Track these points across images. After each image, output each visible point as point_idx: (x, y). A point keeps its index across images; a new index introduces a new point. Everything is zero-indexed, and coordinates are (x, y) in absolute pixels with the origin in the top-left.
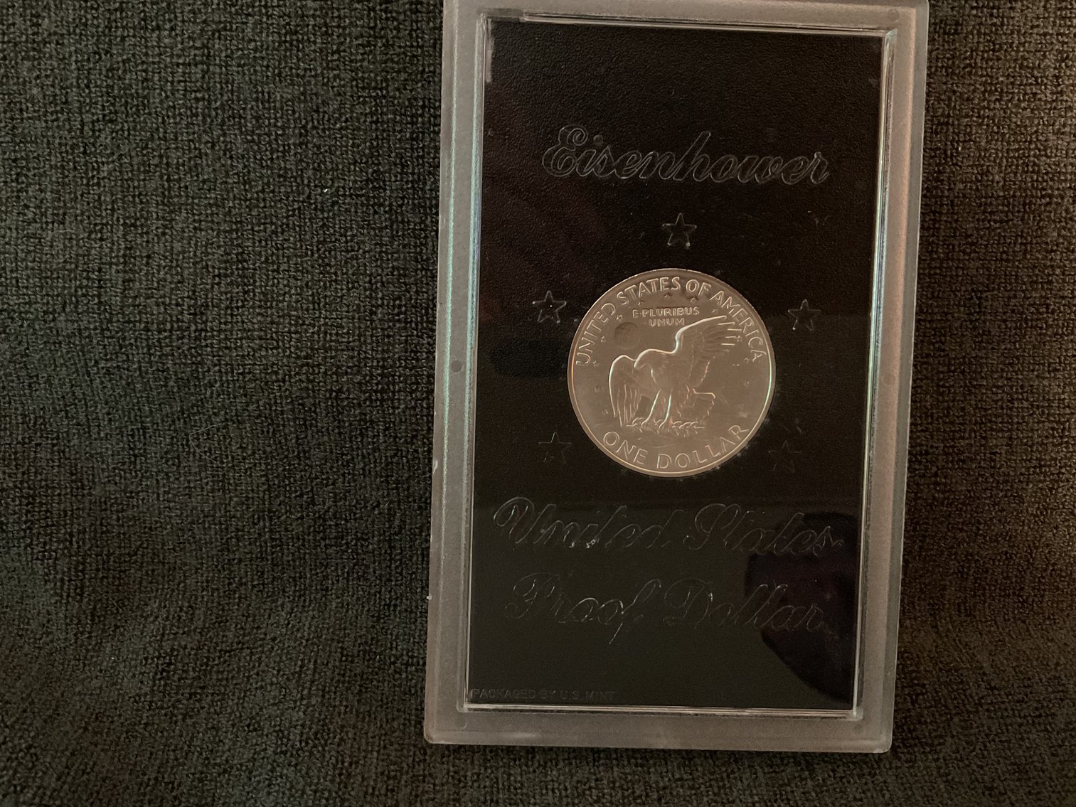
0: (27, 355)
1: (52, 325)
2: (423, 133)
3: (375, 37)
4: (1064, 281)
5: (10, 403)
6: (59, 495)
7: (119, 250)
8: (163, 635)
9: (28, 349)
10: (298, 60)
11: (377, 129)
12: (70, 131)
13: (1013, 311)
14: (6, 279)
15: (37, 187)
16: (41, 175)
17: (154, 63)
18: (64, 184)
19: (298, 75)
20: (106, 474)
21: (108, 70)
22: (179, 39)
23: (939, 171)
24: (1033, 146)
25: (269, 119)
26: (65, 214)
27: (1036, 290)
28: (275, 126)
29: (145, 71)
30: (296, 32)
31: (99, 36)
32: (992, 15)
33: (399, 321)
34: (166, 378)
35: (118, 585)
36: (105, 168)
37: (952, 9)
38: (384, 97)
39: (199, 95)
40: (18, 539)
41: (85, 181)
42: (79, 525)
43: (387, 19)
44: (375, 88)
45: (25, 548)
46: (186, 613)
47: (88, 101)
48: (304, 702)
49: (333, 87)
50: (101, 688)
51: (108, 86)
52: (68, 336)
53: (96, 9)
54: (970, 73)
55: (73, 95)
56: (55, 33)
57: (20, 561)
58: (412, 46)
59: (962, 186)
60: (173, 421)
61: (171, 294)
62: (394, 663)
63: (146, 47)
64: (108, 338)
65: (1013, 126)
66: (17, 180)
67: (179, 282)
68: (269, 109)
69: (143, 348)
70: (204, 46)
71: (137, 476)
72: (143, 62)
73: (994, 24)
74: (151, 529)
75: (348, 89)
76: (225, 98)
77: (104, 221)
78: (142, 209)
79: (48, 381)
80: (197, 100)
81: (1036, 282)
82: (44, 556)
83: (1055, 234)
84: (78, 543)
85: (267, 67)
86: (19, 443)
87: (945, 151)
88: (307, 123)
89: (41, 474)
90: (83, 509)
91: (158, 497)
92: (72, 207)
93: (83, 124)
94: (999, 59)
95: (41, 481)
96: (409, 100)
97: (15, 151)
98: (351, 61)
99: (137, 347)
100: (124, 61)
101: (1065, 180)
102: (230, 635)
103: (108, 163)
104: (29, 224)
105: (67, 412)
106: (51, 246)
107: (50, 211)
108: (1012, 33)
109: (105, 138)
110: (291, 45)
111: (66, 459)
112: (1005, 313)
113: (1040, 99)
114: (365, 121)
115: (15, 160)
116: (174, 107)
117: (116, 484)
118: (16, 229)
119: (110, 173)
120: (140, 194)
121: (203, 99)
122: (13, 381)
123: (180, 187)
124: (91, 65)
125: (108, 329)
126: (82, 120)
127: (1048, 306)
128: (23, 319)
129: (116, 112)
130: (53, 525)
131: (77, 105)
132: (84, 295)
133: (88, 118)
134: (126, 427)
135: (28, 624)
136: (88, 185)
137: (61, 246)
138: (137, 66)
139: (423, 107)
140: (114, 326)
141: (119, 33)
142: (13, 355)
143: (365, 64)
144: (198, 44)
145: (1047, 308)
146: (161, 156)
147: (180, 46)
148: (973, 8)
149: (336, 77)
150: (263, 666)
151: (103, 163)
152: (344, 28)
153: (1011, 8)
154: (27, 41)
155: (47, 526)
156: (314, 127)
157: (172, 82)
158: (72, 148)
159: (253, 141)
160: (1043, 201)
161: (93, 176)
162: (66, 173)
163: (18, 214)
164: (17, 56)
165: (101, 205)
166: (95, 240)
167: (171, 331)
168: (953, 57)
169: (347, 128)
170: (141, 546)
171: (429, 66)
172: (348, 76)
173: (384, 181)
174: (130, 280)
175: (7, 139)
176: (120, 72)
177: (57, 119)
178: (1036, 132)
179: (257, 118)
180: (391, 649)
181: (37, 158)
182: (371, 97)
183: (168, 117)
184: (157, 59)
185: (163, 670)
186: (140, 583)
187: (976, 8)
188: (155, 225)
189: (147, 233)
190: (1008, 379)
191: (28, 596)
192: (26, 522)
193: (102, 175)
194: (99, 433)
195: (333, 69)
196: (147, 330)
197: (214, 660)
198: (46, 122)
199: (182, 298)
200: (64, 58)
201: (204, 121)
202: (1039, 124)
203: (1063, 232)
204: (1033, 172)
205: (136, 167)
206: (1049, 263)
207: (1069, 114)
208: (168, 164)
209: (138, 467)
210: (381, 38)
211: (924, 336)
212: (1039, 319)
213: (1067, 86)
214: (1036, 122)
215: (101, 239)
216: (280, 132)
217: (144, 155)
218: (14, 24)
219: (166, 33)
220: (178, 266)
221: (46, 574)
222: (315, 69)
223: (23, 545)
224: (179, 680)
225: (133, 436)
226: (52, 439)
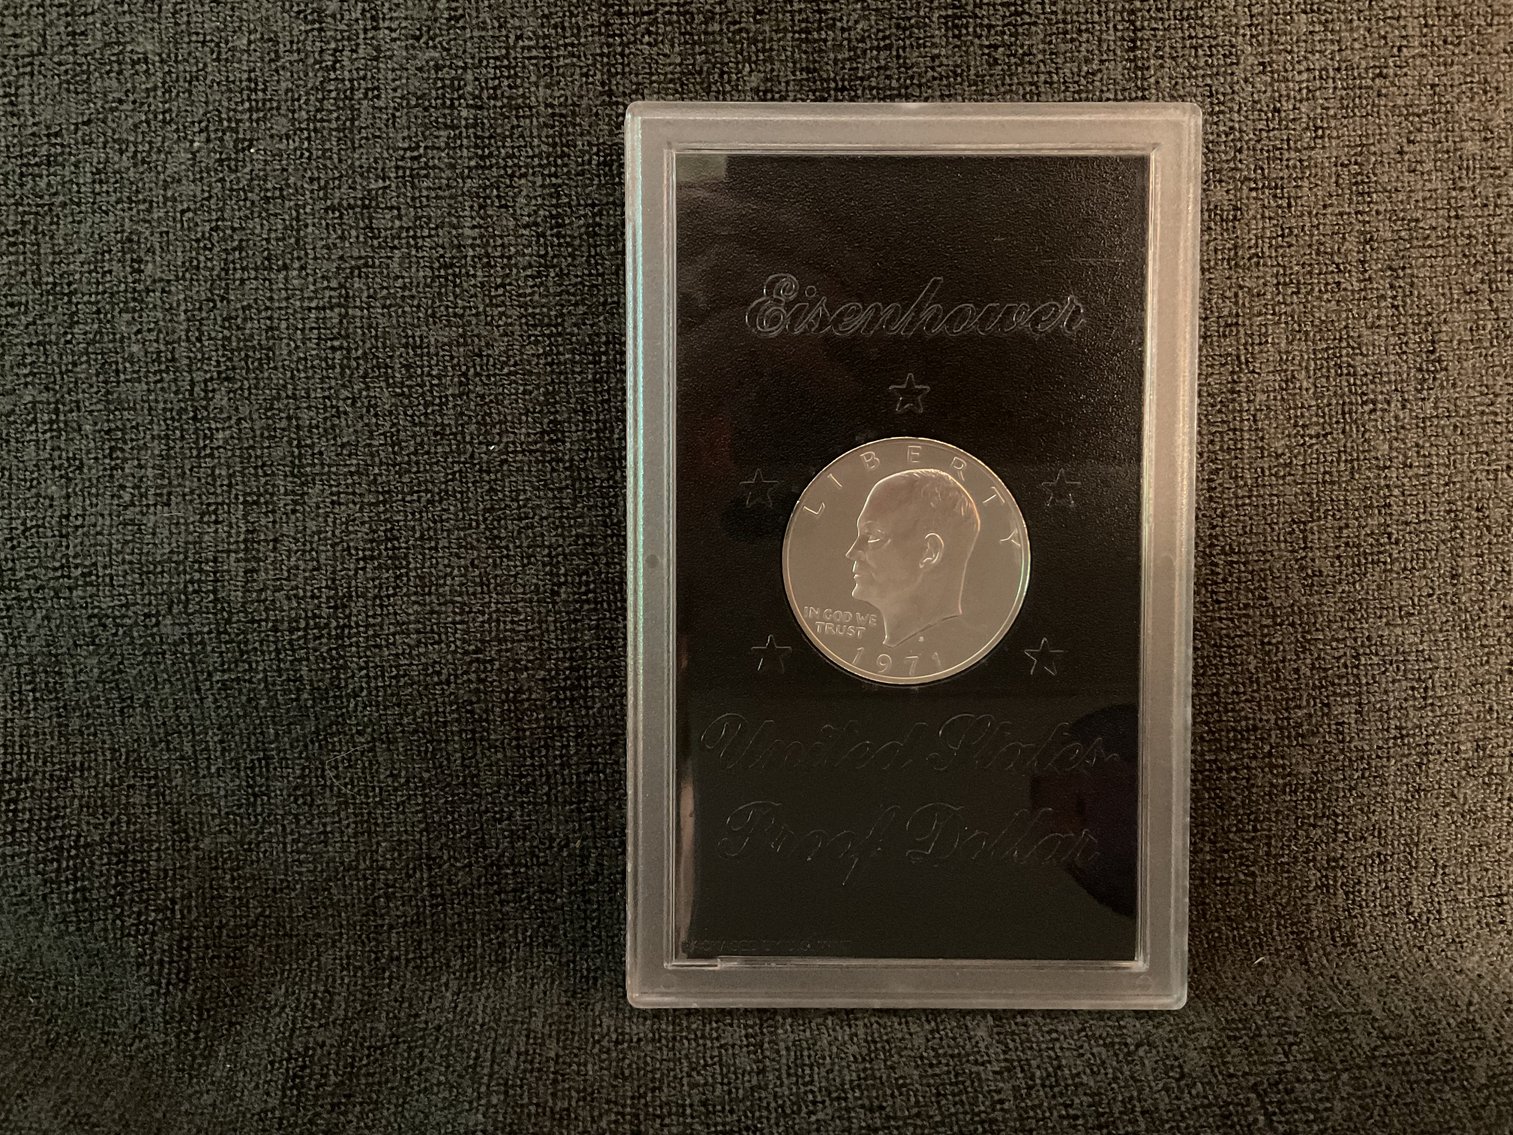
0: (121, 672)
1: (155, 630)
2: (608, 373)
3: (546, 266)
4: (1405, 503)
5: (95, 735)
6: (158, 849)
7: (238, 534)
8: (293, 1030)
9: (122, 663)
10: (456, 297)
11: (552, 372)
12: (176, 393)
13: (1347, 544)
14: (98, 576)
15: (136, 463)
16: (140, 449)
17: (280, 308)
18: (168, 457)
19: (455, 315)
20: (217, 821)
21: (224, 320)
22: (311, 279)
23: (1234, 382)
24: (1344, 344)
25: (422, 367)
26: (170, 494)
27: (1372, 516)
28: (429, 374)
29: (270, 318)
30: (452, 265)
31: (213, 281)
32: (1275, 196)
33: (588, 601)
34: (298, 690)
35: (233, 967)
36: (220, 435)
37: (1227, 192)
38: (559, 334)
39: (336, 343)
40: (105, 909)
41: (195, 453)
42: (183, 887)
43: (560, 245)
44: (549, 325)
45: (114, 921)
46: (322, 1000)
47: (199, 356)
48: (483, 1102)
49: (498, 326)
50: (214, 1105)
51: (225, 338)
52: (175, 644)
53: (210, 250)
54: (1258, 264)
55: (182, 350)
56: (161, 280)
57: (106, 939)
58: (590, 275)
59: (1264, 397)
60: (306, 746)
61: (305, 584)
62: (599, 1041)
63: (271, 290)
64: (226, 643)
65: (1317, 322)
66: (110, 455)
67: (315, 569)
68: (422, 356)
69: (270, 653)
70: (341, 286)
71: (257, 821)
72: (267, 308)
73: (1279, 206)
74: (274, 890)
75: (517, 327)
76: (368, 345)
77: (220, 499)
78: (266, 483)
79: (146, 704)
80: (333, 349)
81: (1371, 506)
82: (138, 931)
83: (1387, 447)
84: (181, 911)
85: (418, 306)
86: (106, 785)
87: (1238, 357)
88: (468, 369)
89: (135, 824)
90: (188, 868)
91: (285, 847)
92: (179, 485)
93: (192, 383)
94: (1290, 245)
95: (134, 833)
96: (589, 336)
97: (108, 421)
98: (519, 295)
99: (263, 653)
100: (243, 308)
101: (1390, 382)
102: (381, 1027)
103: (223, 429)
104: (126, 508)
105: (168, 743)
106: (154, 534)
107: (152, 491)
108: (1302, 215)
109: (221, 399)
110: (447, 280)
111: (166, 804)
112: (1337, 547)
113: (1345, 289)
114: (537, 364)
115: (108, 432)
116: (306, 359)
117: (230, 833)
118: (110, 515)
119: (226, 441)
120: (264, 465)
121: (341, 348)
122: (99, 707)
123: (313, 454)
124: (204, 314)
125: (226, 632)
126: (192, 380)
127: (1390, 535)
128: (117, 626)
129: (234, 368)
130: (150, 889)
131: (186, 361)
132: (195, 592)
133: (198, 376)
134: (244, 757)
135: (115, 1025)
136: (198, 456)
137: (167, 533)
138: (259, 312)
139: (607, 343)
140: (233, 629)
141: (238, 276)
142: (102, 673)
143: (536, 297)
144: (334, 284)
145: (1389, 538)
146: (289, 418)
147: (312, 288)
148: (1251, 190)
149: (502, 314)
150: (426, 1064)
151: (217, 430)
152: (509, 258)
153: (1296, 187)
154: (126, 291)
155: (143, 890)
156: (477, 374)
157: (303, 330)
158: (179, 413)
159: (403, 394)
160: (1366, 408)
161: (205, 446)
162: (172, 444)
163: (113, 496)
164: (113, 309)
165: (214, 480)
166: (208, 523)
167: (305, 629)
168: (1235, 247)
169: (515, 373)
170: (262, 914)
171: (612, 296)
172: (515, 313)
173: (563, 432)
174: (254, 570)
175: (100, 407)
176: (239, 321)
177: (161, 380)
178: (1346, 327)
179: (407, 367)
180: (594, 1026)
181: (136, 427)
182: (543, 335)
183: (298, 371)
184: (284, 304)
185: (295, 1076)
186: (261, 963)
187: (1256, 189)
188: (283, 502)
189: (273, 512)
190: (1349, 629)
191: (113, 989)
192: (115, 887)
193: (216, 444)
194: (208, 768)
195: (497, 306)
196: (275, 629)
197: (361, 1060)
198: (147, 383)
199: (319, 589)
200: (171, 308)
201: (342, 374)
202: (1348, 318)
203: (1396, 444)
204: (1348, 374)
205: (258, 433)
206: (1383, 483)
207: (1383, 304)
208: (298, 427)
209: (259, 810)
210: (554, 266)
211: (1239, 582)
212: (1380, 552)
213: (1376, 272)
214: (1344, 315)
215: (216, 522)
216: (435, 382)
217: (268, 418)
218: (110, 272)
219: (295, 273)
220: (312, 549)
221: (140, 955)
222: (477, 308)
223: (110, 917)
224: (317, 1088)
225: (252, 769)
226: (149, 779)
